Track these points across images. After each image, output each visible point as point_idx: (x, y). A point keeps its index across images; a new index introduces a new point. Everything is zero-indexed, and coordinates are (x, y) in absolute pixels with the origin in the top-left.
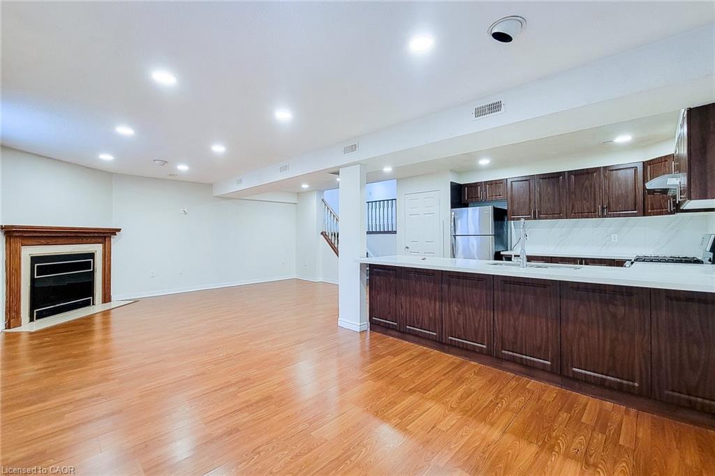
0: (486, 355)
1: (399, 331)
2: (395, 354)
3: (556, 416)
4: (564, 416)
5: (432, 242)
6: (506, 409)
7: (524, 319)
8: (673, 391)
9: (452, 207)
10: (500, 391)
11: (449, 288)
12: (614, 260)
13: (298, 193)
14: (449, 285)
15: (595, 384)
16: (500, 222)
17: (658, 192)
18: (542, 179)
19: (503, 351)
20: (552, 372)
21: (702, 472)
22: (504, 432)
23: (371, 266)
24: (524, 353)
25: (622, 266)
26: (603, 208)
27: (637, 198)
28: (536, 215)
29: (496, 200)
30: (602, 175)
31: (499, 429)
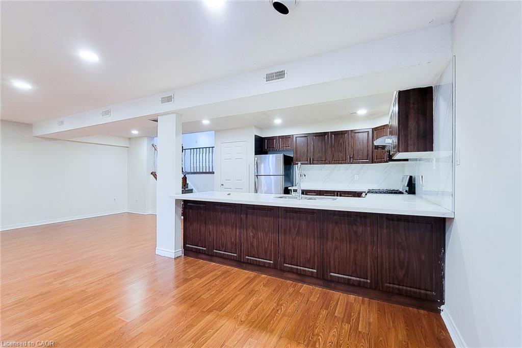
0: (273, 268)
1: (208, 255)
2: (200, 277)
3: (319, 314)
4: (324, 312)
5: (241, 180)
6: (284, 315)
7: (300, 238)
8: (390, 283)
9: (255, 154)
10: (280, 299)
11: (246, 217)
12: (356, 192)
13: (130, 138)
14: (247, 215)
15: (344, 283)
16: (288, 166)
17: (380, 148)
18: (315, 136)
19: (285, 265)
20: (317, 278)
21: (408, 344)
22: (281, 337)
23: (184, 201)
24: (299, 265)
25: (360, 197)
26: (350, 158)
27: (369, 152)
28: (311, 162)
29: (287, 150)
30: (350, 135)
31: (276, 336)
